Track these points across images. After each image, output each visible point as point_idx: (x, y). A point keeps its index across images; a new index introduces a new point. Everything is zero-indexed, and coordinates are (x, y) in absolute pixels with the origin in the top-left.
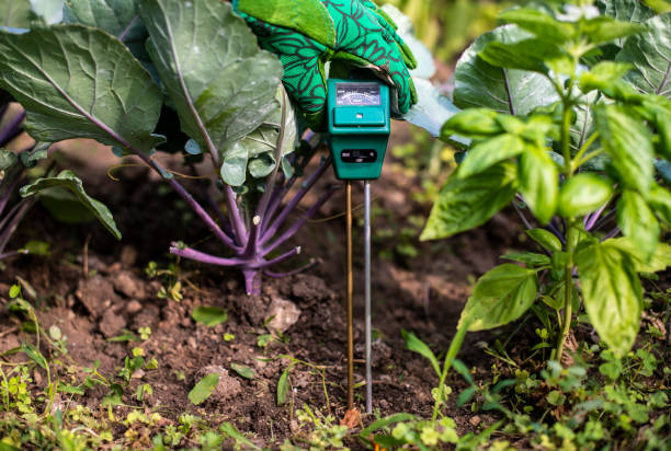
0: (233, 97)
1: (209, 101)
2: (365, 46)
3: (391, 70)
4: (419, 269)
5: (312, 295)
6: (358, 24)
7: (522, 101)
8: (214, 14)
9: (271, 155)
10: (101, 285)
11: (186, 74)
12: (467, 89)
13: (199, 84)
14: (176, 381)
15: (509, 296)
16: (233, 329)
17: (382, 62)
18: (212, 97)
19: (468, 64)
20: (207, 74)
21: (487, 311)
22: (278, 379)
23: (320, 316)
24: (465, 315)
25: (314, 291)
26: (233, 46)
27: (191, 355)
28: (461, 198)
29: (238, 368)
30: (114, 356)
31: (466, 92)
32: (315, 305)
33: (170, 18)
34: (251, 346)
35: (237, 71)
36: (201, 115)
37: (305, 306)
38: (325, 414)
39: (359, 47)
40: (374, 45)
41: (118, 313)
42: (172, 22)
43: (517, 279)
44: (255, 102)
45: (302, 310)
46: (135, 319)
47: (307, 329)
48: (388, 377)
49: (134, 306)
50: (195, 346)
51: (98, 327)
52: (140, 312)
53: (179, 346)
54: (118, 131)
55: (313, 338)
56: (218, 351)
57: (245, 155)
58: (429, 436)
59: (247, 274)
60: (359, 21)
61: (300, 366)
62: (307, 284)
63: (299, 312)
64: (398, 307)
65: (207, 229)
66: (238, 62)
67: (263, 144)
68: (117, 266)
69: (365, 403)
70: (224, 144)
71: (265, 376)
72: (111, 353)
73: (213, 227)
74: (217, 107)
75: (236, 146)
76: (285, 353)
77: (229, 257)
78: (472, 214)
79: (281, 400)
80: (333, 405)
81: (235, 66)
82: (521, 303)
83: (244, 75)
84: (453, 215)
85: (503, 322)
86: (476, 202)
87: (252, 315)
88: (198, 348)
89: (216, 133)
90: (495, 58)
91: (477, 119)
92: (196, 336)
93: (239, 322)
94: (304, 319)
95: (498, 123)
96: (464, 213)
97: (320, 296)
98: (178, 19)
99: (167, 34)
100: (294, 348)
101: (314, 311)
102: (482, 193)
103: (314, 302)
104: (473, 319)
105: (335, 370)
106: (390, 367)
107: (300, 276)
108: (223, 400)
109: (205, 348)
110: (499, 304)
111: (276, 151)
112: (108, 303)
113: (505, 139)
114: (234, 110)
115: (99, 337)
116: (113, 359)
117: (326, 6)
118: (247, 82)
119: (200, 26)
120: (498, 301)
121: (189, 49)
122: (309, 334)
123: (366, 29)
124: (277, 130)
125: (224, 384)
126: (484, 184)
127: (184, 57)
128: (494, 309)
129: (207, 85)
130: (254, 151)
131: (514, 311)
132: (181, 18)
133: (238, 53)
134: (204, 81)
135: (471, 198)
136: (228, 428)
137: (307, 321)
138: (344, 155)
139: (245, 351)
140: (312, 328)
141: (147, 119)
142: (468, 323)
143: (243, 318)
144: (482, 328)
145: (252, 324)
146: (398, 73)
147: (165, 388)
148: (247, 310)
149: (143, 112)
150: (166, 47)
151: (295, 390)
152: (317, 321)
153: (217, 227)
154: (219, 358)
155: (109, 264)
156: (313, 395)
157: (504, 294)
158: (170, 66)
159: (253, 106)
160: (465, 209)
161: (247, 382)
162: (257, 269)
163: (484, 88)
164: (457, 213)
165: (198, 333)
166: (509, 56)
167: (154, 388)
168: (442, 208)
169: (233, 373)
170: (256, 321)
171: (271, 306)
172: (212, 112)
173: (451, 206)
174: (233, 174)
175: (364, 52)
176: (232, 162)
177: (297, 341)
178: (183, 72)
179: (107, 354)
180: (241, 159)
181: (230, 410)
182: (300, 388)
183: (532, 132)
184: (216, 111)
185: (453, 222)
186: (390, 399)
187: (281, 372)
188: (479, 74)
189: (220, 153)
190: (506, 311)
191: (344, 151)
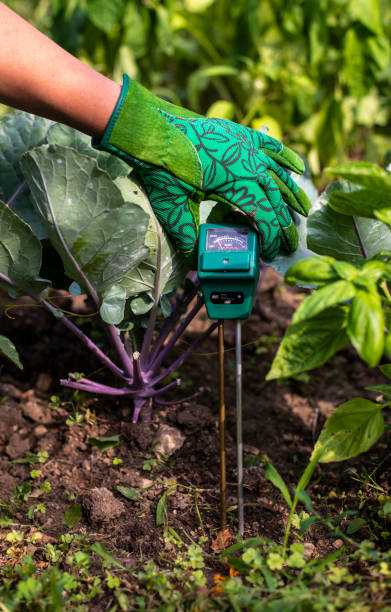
0: (104, 244)
1: (84, 248)
2: (235, 191)
3: (257, 218)
4: (313, 395)
5: (195, 422)
6: (227, 171)
7: (375, 244)
8: (82, 169)
9: (150, 295)
10: (10, 411)
11: (61, 224)
12: (319, 235)
13: (73, 232)
14: (67, 501)
15: (359, 429)
16: (123, 453)
17: (249, 209)
18: (85, 244)
19: (319, 211)
20: (80, 223)
21: (339, 443)
22: (158, 501)
23: (203, 441)
24: (318, 446)
25: (197, 419)
26: (101, 198)
27: (84, 477)
28: (304, 340)
29: (124, 491)
30: (18, 476)
31: (318, 238)
32: (198, 432)
33: (45, 173)
34: (138, 469)
35: (106, 220)
36: (78, 260)
37: (189, 433)
38: (200, 534)
39: (227, 191)
40: (243, 191)
41: (24, 437)
42: (47, 178)
43: (368, 413)
44: (126, 248)
45: (187, 436)
46: (39, 443)
47: (192, 454)
48: (265, 500)
49: (40, 430)
50: (89, 468)
51: (5, 449)
52: (44, 436)
53: (75, 469)
54: (9, 276)
55: (196, 462)
56: (108, 474)
57: (124, 296)
58: (274, 562)
59: (137, 402)
60: (229, 167)
61: (181, 490)
62: (191, 412)
63: (183, 438)
64: (287, 432)
65: (99, 361)
66: (106, 212)
67: (141, 284)
68: (31, 392)
69: (237, 525)
70: (103, 286)
71: (148, 498)
72: (15, 473)
73: (104, 360)
74: (92, 253)
75: (114, 287)
76: (168, 476)
77: (119, 387)
78: (314, 354)
79: (159, 520)
80: (208, 526)
81: (104, 216)
82: (369, 436)
83: (113, 224)
84: (297, 355)
85: (353, 454)
86: (318, 344)
87: (140, 441)
88: (91, 471)
89: (94, 277)
90: (339, 207)
91: (316, 266)
92: (90, 459)
93: (130, 447)
94: (188, 444)
95: (333, 270)
96: (307, 354)
97: (203, 423)
98: (52, 174)
99: (43, 188)
100: (176, 472)
101: (197, 437)
102: (323, 335)
103: (198, 429)
104: (324, 452)
105: (214, 493)
106: (268, 490)
107: (187, 404)
108: (107, 520)
109: (97, 470)
110: (349, 437)
111: (154, 291)
112: (15, 428)
113: (339, 285)
114: (107, 255)
115: (6, 458)
116: (17, 479)
117: (198, 150)
118: (115, 230)
119: (71, 180)
120: (349, 434)
121: (63, 201)
122: (193, 459)
123: (234, 176)
124: (154, 272)
125: (108, 505)
126: (325, 327)
127: (59, 208)
128: (345, 441)
129: (80, 233)
130: (133, 290)
131: (362, 445)
132: (54, 173)
133: (106, 204)
134: (78, 230)
135: (312, 340)
136: (97, 548)
137: (192, 446)
138: (214, 297)
139: (132, 475)
140: (196, 453)
141: (32, 266)
142: (320, 455)
143: (132, 443)
144: (333, 460)
145: (140, 449)
146: (264, 222)
147: (58, 507)
148: (136, 436)
149: (28, 260)
150: (43, 199)
151: (175, 512)
152: (200, 447)
153: (108, 360)
154: (109, 480)
155: (24, 390)
156: (191, 516)
157: (355, 427)
158: (47, 217)
159: (124, 251)
160: (308, 350)
161: (131, 503)
162: (147, 398)
163: (336, 234)
164: (301, 354)
165: (92, 456)
166: (350, 204)
167: (47, 507)
168: (287, 349)
169: (118, 495)
170: (143, 446)
171: (158, 432)
172: (87, 258)
173: (294, 348)
174: (112, 313)
175: (233, 196)
176: (111, 302)
177: (180, 466)
178: (58, 221)
179: (11, 474)
180: (119, 300)
181: (113, 529)
182: (179, 509)
183: (364, 278)
184: (90, 257)
185: (298, 362)
186: (262, 521)
187: (162, 494)
188: (330, 221)
189: (100, 294)
190: (355, 444)
191: (213, 294)
